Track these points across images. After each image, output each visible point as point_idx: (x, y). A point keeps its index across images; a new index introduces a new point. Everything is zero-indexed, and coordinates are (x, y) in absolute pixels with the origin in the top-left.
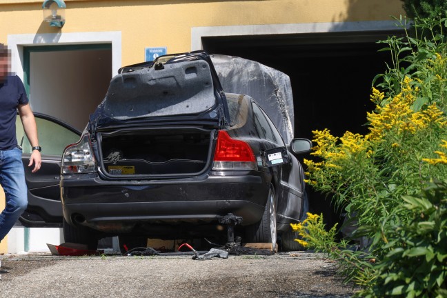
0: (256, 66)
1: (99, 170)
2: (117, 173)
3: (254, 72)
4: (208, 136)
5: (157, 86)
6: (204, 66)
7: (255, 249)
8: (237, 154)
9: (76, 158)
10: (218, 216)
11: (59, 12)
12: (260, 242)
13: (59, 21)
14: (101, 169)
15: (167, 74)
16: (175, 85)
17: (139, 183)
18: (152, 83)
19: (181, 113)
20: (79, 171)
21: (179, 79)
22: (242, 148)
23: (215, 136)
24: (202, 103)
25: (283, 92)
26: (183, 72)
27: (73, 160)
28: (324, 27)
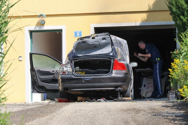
0: (115, 37)
1: (73, 73)
2: (79, 74)
3: (114, 39)
4: (111, 61)
5: (93, 44)
6: (108, 38)
7: (127, 100)
8: (120, 67)
9: (65, 69)
10: (115, 89)
11: (44, 19)
12: (127, 97)
13: (44, 22)
14: (74, 73)
15: (96, 41)
16: (99, 44)
17: (88, 77)
18: (91, 43)
19: (100, 54)
20: (66, 74)
21: (100, 42)
22: (122, 65)
23: (113, 61)
24: (107, 50)
25: (125, 46)
26: (101, 39)
27: (64, 70)
28: (138, 24)
